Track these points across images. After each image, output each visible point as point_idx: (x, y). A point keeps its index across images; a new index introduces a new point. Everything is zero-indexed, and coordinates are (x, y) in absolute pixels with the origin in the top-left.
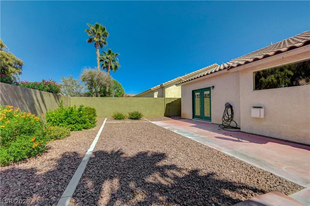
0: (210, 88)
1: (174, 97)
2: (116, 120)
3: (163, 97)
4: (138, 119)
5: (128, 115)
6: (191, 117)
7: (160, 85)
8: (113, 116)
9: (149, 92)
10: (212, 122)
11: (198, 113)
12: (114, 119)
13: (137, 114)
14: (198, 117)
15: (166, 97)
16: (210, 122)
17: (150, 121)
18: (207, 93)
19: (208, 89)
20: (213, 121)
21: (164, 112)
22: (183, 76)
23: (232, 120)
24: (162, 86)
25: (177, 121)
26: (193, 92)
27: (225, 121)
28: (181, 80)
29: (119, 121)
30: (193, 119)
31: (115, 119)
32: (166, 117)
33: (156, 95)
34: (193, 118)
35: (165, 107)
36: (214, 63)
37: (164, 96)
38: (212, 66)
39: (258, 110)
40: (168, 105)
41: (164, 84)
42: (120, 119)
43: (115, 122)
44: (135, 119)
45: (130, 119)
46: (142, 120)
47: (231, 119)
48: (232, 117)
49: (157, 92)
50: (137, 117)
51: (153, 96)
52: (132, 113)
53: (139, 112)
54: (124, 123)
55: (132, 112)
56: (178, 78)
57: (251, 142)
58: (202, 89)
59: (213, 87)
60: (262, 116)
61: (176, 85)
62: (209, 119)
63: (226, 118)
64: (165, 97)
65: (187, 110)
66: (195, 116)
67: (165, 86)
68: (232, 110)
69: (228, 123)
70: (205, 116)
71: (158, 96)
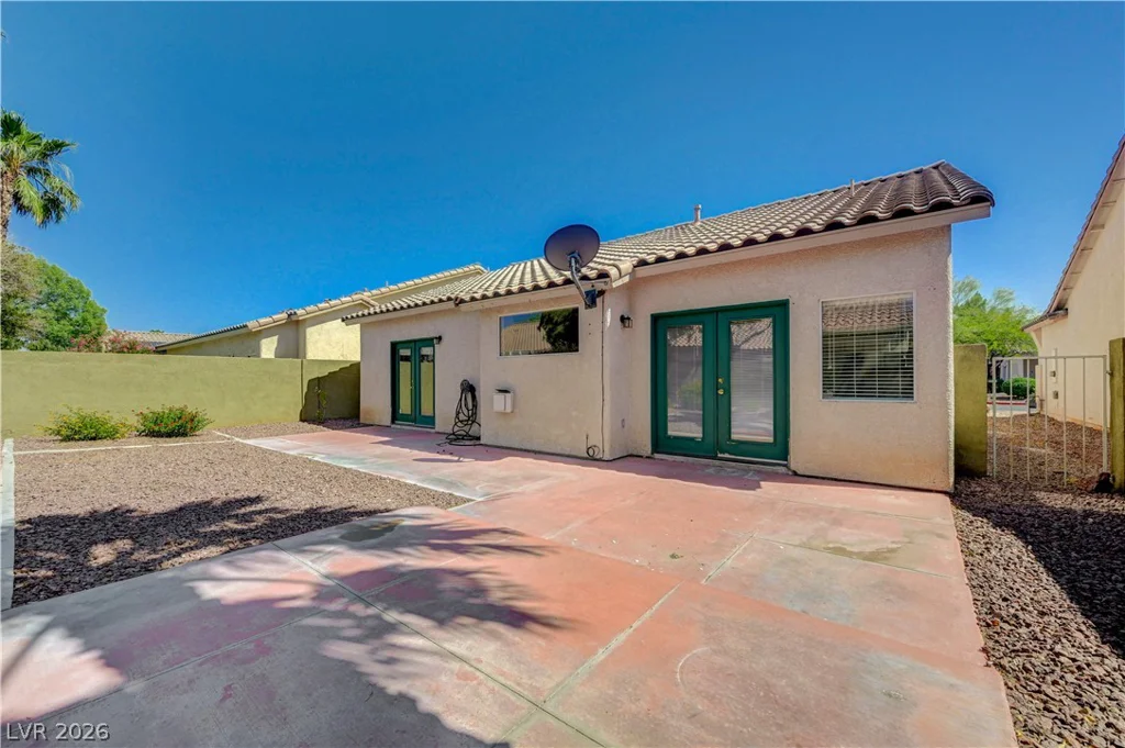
0: (432, 339)
1: (341, 359)
2: (72, 443)
3: (297, 357)
4: (184, 435)
5: (134, 421)
6: (387, 420)
7: (284, 315)
8: (54, 427)
9: (238, 336)
10: (437, 429)
11: (405, 407)
12: (62, 441)
13: (180, 418)
14: (405, 418)
15: (311, 355)
16: (433, 431)
17: (237, 439)
18: (426, 351)
19: (429, 342)
20: (439, 426)
21: (301, 408)
22: (374, 292)
23: (473, 422)
24: (294, 318)
25: (341, 432)
26: (395, 346)
27: (459, 424)
28: (365, 304)
29: (91, 446)
30: (393, 426)
31: (68, 439)
32: (306, 424)
33: (268, 347)
34: (393, 422)
35: (305, 390)
36: (473, 262)
37: (301, 354)
38: (466, 269)
39: (502, 395)
40: (316, 383)
41: (300, 312)
42: (94, 439)
43: (66, 451)
44: (170, 435)
45: (146, 435)
46: (202, 437)
47: (473, 418)
48: (475, 414)
49: (275, 338)
50: (181, 426)
51: (256, 353)
52: (153, 413)
53: (191, 409)
54: (118, 450)
55: (158, 409)
56: (355, 297)
57: (477, 460)
58: (415, 341)
59: (440, 338)
60: (509, 410)
61: (343, 320)
62: (431, 421)
63: (462, 417)
64: (305, 357)
65: (375, 398)
66: (398, 417)
67: (304, 320)
68: (474, 398)
69: (467, 428)
70: (423, 414)
71: (280, 354)
